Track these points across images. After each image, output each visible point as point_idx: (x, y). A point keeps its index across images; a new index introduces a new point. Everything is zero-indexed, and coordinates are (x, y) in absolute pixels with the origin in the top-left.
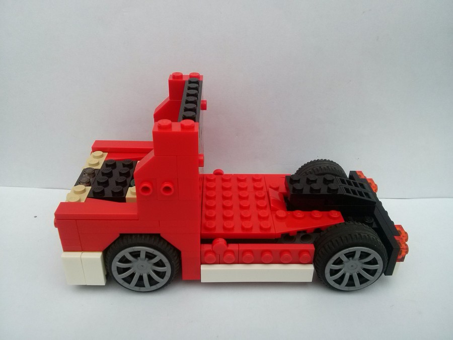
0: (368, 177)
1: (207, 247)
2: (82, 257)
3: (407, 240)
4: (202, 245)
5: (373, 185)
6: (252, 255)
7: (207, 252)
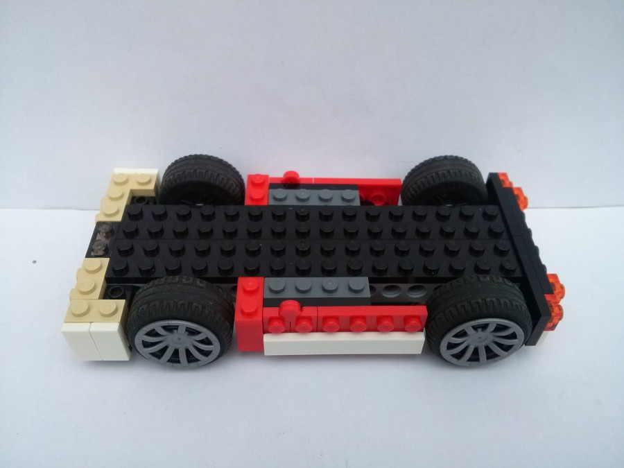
0: (515, 185)
1: (272, 312)
2: (92, 330)
3: (562, 297)
4: (265, 308)
5: (522, 198)
6: (336, 324)
7: (271, 320)
